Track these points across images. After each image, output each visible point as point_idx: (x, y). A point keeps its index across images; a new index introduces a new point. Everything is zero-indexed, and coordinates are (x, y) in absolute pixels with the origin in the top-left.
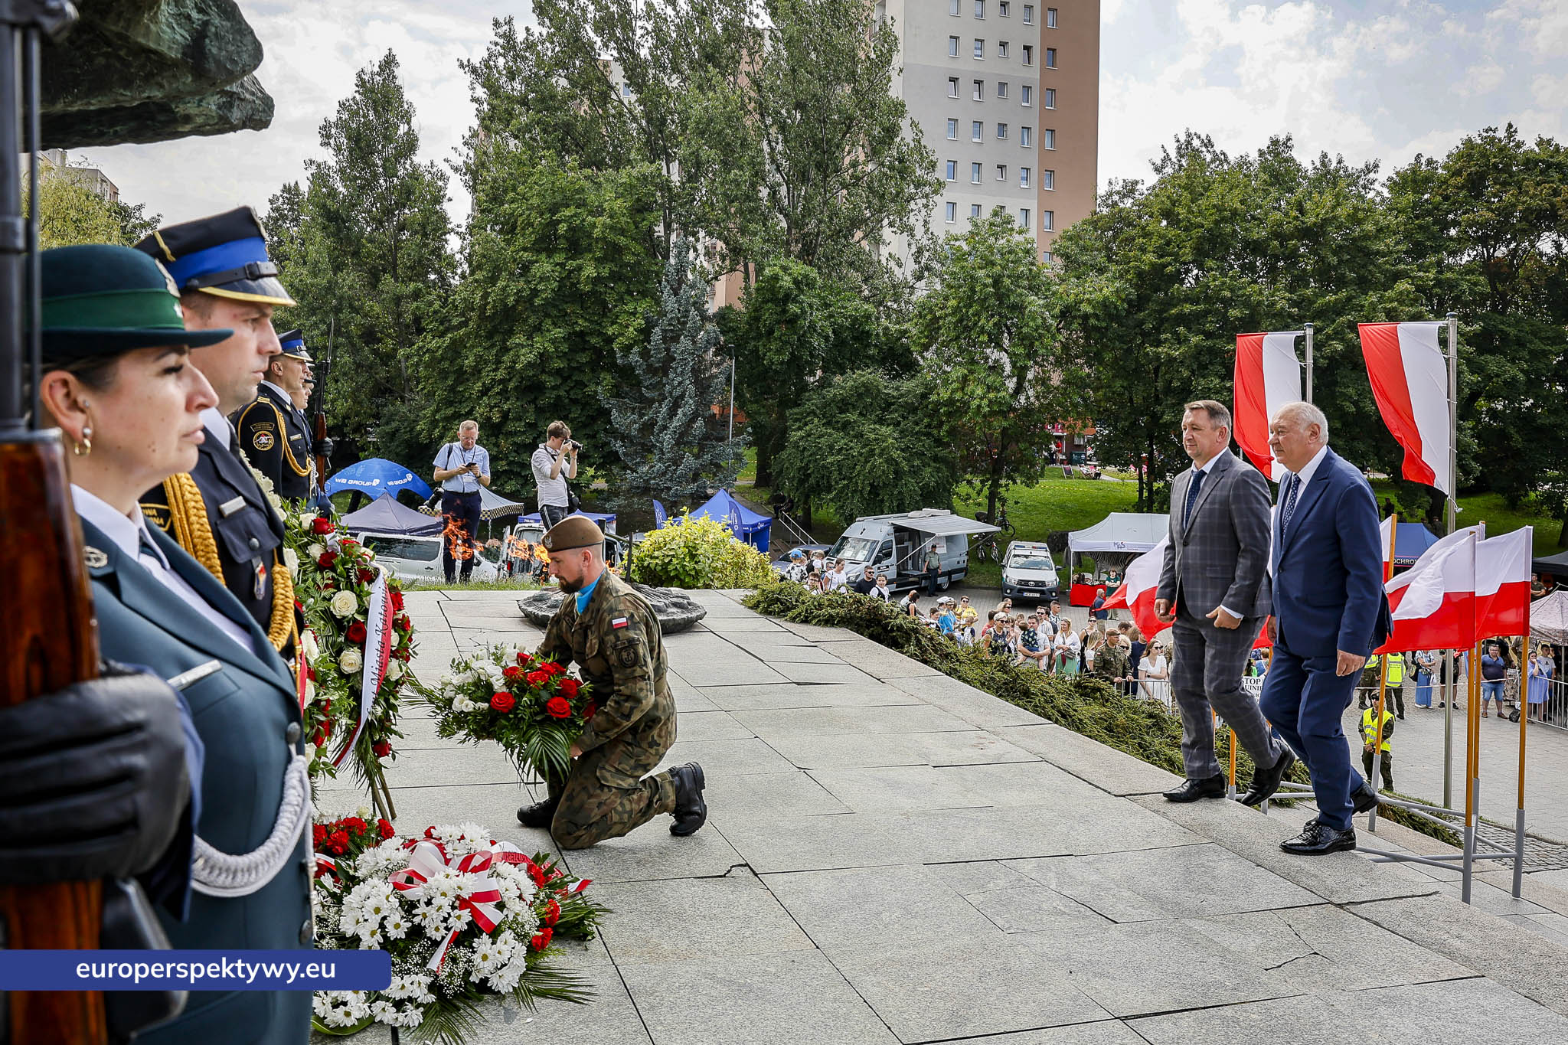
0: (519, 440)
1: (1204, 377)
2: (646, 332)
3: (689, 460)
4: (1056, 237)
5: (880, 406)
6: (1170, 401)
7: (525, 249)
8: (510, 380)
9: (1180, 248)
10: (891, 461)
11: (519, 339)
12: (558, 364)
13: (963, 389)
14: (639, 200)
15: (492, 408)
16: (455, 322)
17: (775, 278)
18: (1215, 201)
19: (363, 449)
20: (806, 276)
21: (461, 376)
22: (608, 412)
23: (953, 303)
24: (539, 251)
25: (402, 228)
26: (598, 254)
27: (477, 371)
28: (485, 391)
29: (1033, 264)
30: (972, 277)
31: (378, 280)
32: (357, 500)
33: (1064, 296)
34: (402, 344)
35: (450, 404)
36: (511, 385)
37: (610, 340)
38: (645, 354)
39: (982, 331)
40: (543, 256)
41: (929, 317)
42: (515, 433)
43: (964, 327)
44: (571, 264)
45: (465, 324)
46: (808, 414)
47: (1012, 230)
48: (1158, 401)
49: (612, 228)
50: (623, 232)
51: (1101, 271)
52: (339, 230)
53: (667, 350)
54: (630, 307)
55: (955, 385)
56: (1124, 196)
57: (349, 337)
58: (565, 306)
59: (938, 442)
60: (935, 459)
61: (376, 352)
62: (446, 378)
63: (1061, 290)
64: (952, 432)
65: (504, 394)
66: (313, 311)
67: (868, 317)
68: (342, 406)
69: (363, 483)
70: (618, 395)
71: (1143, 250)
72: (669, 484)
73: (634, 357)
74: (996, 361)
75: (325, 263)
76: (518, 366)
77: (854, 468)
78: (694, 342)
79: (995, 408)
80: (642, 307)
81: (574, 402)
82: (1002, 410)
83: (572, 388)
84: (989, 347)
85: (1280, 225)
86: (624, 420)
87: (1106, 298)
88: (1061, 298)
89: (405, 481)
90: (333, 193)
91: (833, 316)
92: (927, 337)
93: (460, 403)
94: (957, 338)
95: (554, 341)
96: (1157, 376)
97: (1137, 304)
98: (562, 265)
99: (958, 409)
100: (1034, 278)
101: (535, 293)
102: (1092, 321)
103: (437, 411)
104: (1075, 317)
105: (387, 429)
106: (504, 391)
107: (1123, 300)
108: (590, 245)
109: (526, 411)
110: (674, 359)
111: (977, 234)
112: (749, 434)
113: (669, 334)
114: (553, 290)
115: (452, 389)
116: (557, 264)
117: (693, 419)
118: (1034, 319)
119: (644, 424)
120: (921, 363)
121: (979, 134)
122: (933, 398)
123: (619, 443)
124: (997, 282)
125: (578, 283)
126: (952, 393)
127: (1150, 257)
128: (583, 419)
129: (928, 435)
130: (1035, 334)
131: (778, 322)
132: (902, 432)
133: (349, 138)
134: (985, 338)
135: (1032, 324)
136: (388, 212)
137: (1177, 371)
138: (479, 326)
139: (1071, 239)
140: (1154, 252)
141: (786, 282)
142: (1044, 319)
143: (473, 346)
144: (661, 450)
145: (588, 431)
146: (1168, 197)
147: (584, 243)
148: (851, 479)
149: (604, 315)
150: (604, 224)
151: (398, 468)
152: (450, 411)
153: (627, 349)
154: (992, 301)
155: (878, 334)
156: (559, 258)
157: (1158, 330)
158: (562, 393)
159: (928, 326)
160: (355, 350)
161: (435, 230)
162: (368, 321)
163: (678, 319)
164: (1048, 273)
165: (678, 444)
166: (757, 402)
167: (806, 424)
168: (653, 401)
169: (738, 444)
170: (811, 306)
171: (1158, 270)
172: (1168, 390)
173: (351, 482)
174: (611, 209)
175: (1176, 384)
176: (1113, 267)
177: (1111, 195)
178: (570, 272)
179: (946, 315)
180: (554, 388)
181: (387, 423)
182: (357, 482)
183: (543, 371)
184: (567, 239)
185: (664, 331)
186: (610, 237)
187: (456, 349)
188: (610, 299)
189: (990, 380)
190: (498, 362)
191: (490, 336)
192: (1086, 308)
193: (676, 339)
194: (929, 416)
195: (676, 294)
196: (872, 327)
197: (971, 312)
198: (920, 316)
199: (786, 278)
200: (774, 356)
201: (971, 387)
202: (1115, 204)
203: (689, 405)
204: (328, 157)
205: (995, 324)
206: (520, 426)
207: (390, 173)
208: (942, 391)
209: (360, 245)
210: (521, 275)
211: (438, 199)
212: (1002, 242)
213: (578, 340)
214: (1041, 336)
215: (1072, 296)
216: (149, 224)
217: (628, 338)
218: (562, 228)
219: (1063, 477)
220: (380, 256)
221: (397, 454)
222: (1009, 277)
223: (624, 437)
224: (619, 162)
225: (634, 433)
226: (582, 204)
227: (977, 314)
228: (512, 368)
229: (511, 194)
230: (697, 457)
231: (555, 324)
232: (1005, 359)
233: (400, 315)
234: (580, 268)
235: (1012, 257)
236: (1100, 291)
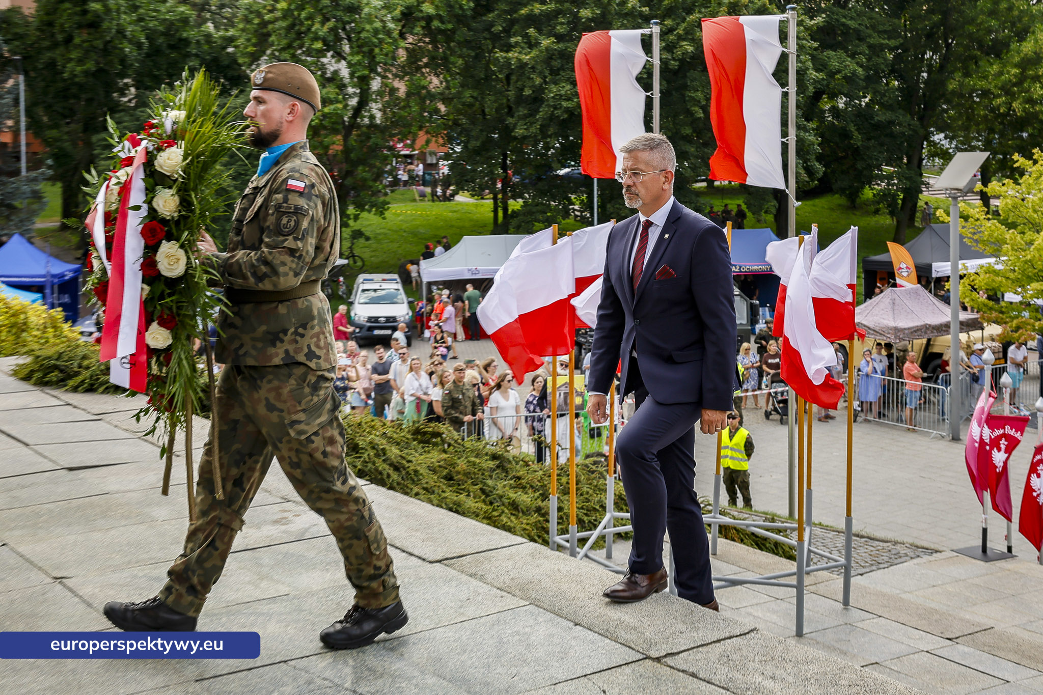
1: (556, 83)
6: (522, 111)
39: (317, 38)
48: (510, 113)
67: (185, 22)
91: (144, 20)
96: (508, 84)
102: (437, 24)
104: (418, 20)
112: (47, 166)
118: (372, 23)
130: (374, 40)
131: (78, 26)
134: (319, 46)
135: (369, 28)
137: (529, 78)
142: (384, 23)
157: (508, 32)
159: (256, 32)
166: (57, 127)
169: (35, 180)
172: (520, 100)
175: (527, 92)
179: (276, 20)
197: (303, 15)
205: (331, 29)
219: (414, 200)
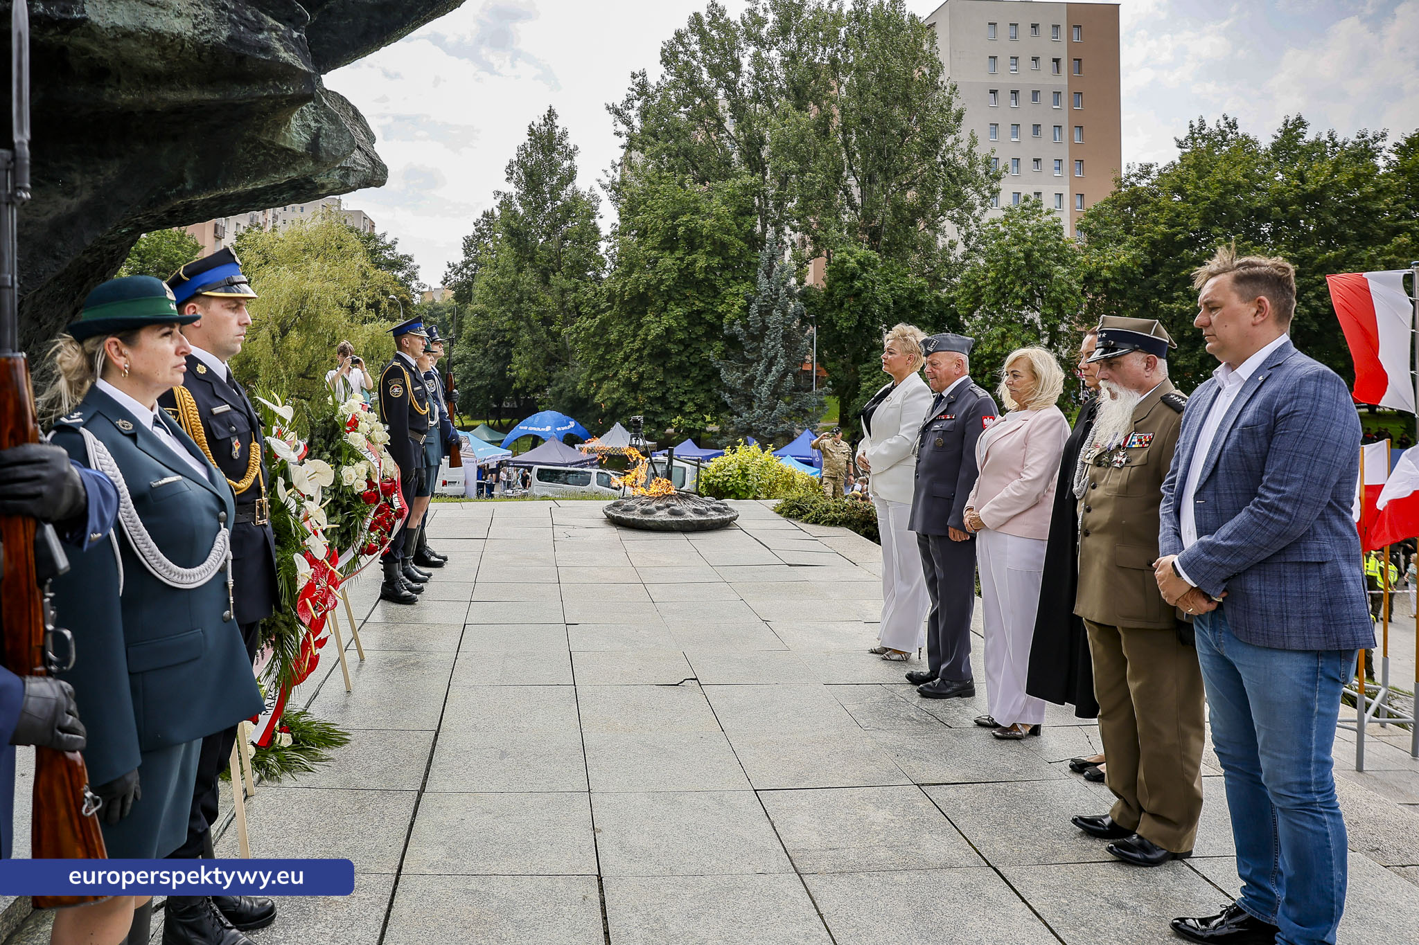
0: (651, 394)
2: (746, 309)
3: (781, 405)
4: (1081, 216)
7: (654, 248)
8: (644, 348)
9: (1189, 219)
11: (650, 317)
12: (680, 336)
14: (739, 206)
15: (631, 370)
16: (602, 307)
17: (844, 261)
18: (1219, 177)
19: (541, 403)
20: (868, 259)
21: (609, 347)
22: (717, 372)
23: (991, 274)
24: (664, 250)
25: (565, 238)
26: (708, 249)
27: (619, 344)
28: (626, 359)
29: (1060, 240)
30: (1007, 253)
31: (548, 278)
32: (536, 441)
33: (1087, 264)
34: (565, 324)
35: (602, 369)
36: (646, 352)
37: (720, 317)
38: (746, 326)
39: (1017, 296)
40: (667, 253)
41: (973, 287)
42: (649, 390)
43: (1002, 293)
44: (689, 258)
45: (611, 308)
46: (876, 368)
47: (1041, 211)
49: (720, 228)
50: (728, 232)
51: (1120, 241)
52: (519, 242)
53: (763, 321)
54: (734, 290)
56: (1141, 177)
57: (528, 320)
58: (685, 291)
61: (549, 332)
62: (598, 349)
63: (1084, 260)
65: (640, 360)
66: (502, 303)
67: (922, 289)
68: (524, 372)
69: (539, 429)
70: (727, 358)
71: (1156, 222)
72: (766, 425)
73: (737, 328)
74: (1031, 321)
75: (511, 267)
76: (650, 338)
78: (784, 313)
80: (743, 288)
81: (695, 364)
83: (691, 354)
84: (1024, 309)
85: (1281, 192)
86: (731, 377)
87: (1123, 265)
88: (1085, 266)
89: (569, 427)
90: (515, 214)
91: (892, 289)
92: (971, 303)
93: (609, 368)
94: (997, 303)
95: (676, 318)
97: (1150, 270)
98: (682, 259)
100: (1061, 251)
101: (661, 281)
102: (1112, 284)
103: (590, 375)
104: (1097, 282)
105: (556, 389)
106: (641, 357)
107: (1139, 266)
108: (702, 242)
109: (656, 372)
110: (768, 328)
111: (1012, 218)
112: (829, 386)
113: (764, 309)
114: (673, 279)
115: (602, 357)
116: (678, 259)
117: (785, 375)
118: (1060, 285)
119: (747, 380)
120: (967, 324)
121: (1016, 134)
123: (727, 395)
124: (1028, 255)
125: (695, 272)
127: (1162, 228)
128: (701, 377)
130: (1062, 297)
131: (847, 296)
133: (525, 173)
134: (1019, 302)
135: (1058, 289)
136: (554, 227)
138: (621, 309)
139: (1092, 217)
140: (1165, 223)
141: (852, 263)
142: (1070, 285)
143: (617, 324)
144: (760, 399)
145: (705, 387)
146: (1178, 176)
147: (697, 241)
149: (715, 297)
150: (711, 225)
151: (565, 418)
152: (601, 375)
153: (732, 323)
154: (1024, 272)
155: (930, 303)
156: (679, 254)
157: (1170, 289)
158: (684, 359)
159: (973, 293)
160: (533, 331)
161: (589, 239)
162: (541, 309)
163: (769, 296)
164: (1074, 246)
165: (774, 393)
166: (834, 360)
167: (874, 376)
168: (753, 361)
169: (821, 394)
170: (873, 282)
171: (1168, 238)
173: (531, 429)
174: (717, 214)
176: (1130, 238)
177: (1129, 177)
178: (688, 264)
179: (988, 285)
180: (679, 353)
181: (556, 385)
182: (535, 429)
183: (669, 341)
184: (685, 240)
185: (760, 306)
186: (718, 235)
187: (603, 327)
188: (719, 283)
190: (635, 336)
191: (629, 315)
192: (1106, 274)
193: (769, 312)
195: (769, 277)
196: (927, 297)
197: (1007, 281)
198: (965, 285)
199: (852, 260)
200: (844, 323)
202: (1132, 184)
203: (781, 363)
204: (511, 189)
205: (1027, 291)
206: (652, 384)
207: (555, 197)
209: (534, 252)
210: (652, 268)
211: (592, 216)
212: (1033, 222)
213: (695, 317)
214: (1067, 298)
215: (1094, 264)
216: (390, 246)
217: (735, 314)
218: (681, 230)
220: (549, 261)
221: (564, 407)
222: (1038, 251)
223: (732, 391)
224: (726, 177)
225: (738, 387)
226: (696, 211)
227: (1013, 282)
228: (645, 339)
229: (642, 207)
230: (788, 404)
231: (677, 305)
232: (1038, 320)
233: (564, 303)
234: (695, 261)
235: (1041, 235)
236: (1118, 258)
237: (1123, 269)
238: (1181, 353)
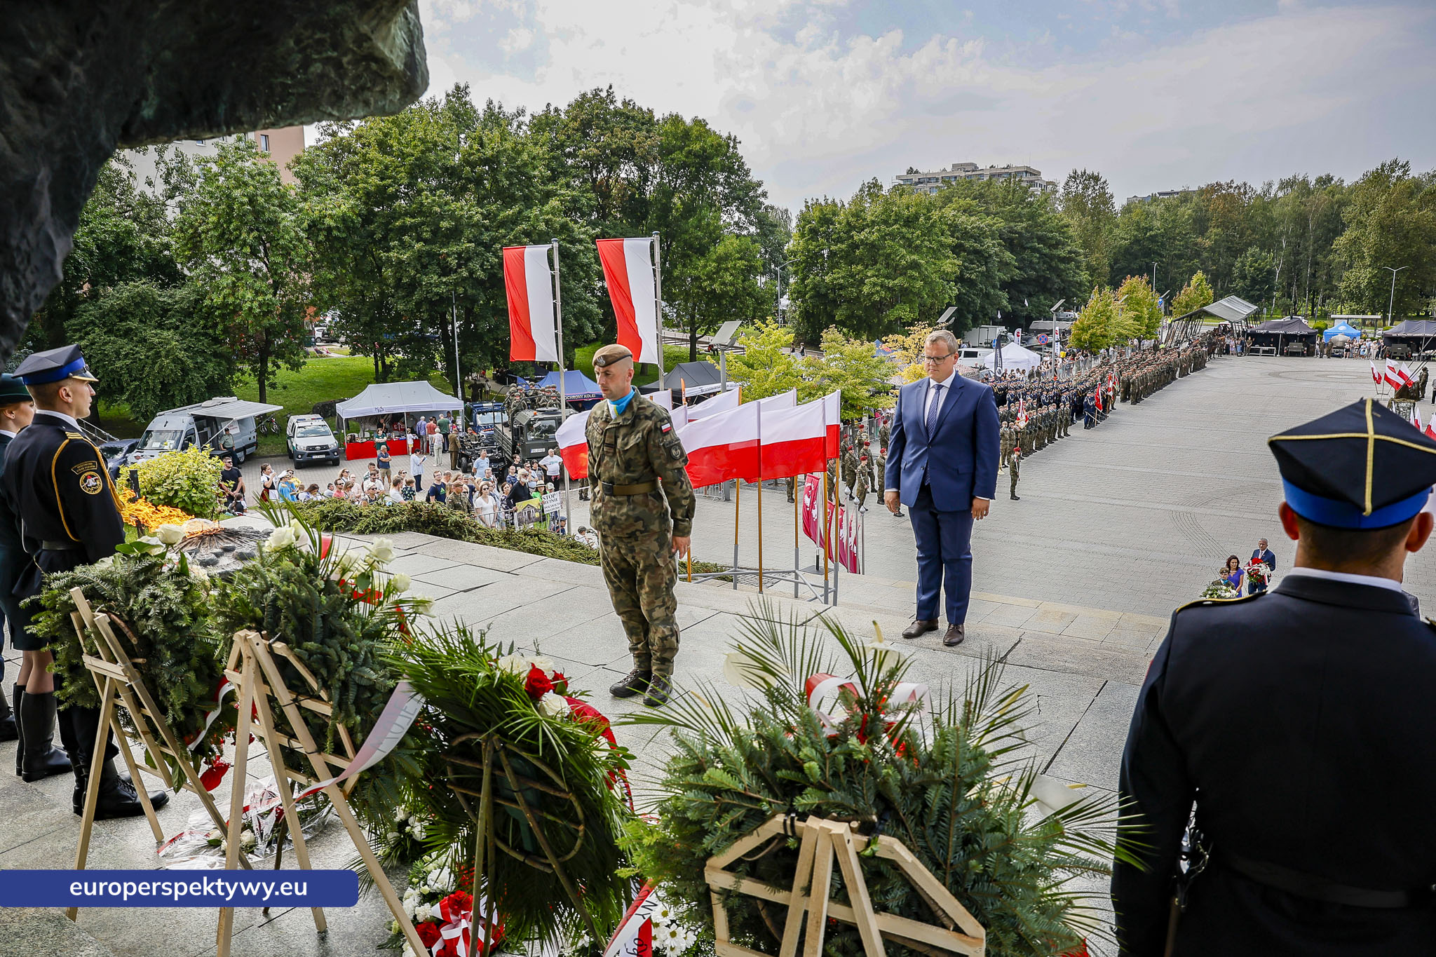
5: (156, 312)
9: (396, 173)
10: (176, 360)
13: (233, 295)
23: (215, 219)
29: (280, 185)
30: (232, 197)
33: (310, 212)
39: (244, 244)
41: (190, 231)
43: (227, 240)
51: (336, 190)
55: (226, 291)
59: (216, 340)
60: (215, 355)
63: (307, 207)
64: (226, 331)
67: (129, 232)
71: (367, 174)
74: (258, 269)
77: (143, 370)
79: (265, 309)
82: (267, 310)
84: (251, 258)
87: (344, 213)
88: (308, 214)
94: (222, 250)
99: (230, 310)
100: (283, 197)
102: (335, 233)
107: (357, 215)
111: (228, 158)
122: (207, 302)
124: (252, 201)
126: (224, 298)
127: (373, 179)
129: (205, 335)
130: (290, 245)
132: (181, 334)
134: (247, 250)
135: (287, 237)
139: (307, 163)
140: (375, 175)
142: (296, 232)
148: (141, 380)
154: (250, 217)
155: (140, 248)
171: (379, 190)
176: (345, 188)
189: (258, 284)
192: (328, 221)
194: (206, 319)
196: (135, 242)
197: (233, 227)
201: (241, 292)
205: (256, 237)
208: (214, 296)
215: (316, 212)
222: (261, 196)
227: (239, 229)
235: (262, 179)
236: (339, 207)
237: (344, 219)
238: (399, 299)
